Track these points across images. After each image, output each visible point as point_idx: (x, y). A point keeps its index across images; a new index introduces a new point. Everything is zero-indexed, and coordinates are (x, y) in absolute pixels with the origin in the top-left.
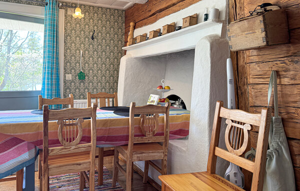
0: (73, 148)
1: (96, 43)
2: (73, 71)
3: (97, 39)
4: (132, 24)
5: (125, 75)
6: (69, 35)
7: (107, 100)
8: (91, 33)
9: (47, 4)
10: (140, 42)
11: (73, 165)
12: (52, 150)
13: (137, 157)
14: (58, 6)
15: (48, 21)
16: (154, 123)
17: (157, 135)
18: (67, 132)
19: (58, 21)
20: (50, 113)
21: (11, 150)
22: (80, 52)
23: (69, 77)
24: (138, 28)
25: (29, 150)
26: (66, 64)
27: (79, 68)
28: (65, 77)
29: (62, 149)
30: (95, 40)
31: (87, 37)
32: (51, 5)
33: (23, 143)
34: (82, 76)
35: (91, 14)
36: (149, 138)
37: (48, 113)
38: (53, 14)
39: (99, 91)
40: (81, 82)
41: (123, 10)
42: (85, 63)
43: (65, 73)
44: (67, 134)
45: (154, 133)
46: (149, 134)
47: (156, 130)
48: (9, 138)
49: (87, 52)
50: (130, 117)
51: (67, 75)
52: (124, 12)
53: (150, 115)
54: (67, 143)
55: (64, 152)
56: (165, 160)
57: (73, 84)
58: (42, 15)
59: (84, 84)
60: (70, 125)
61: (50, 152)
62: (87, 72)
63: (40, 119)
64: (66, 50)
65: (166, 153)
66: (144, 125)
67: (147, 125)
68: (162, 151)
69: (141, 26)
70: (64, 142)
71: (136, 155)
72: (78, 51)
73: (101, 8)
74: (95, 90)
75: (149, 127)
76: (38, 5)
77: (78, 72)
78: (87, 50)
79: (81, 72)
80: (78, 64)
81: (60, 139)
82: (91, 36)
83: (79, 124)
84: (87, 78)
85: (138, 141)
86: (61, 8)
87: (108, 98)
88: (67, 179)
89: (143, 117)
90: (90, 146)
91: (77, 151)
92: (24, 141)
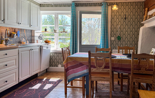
0: (101, 70)
1: (127, 21)
2: (115, 36)
3: (128, 19)
4: (146, 9)
5: (142, 37)
6: (113, 18)
7: (128, 50)
8: (125, 16)
9: (102, 5)
10: (149, 18)
11: (102, 77)
12: (92, 70)
13: (136, 80)
14: (108, 5)
15: (103, 13)
16: (147, 64)
17: (148, 70)
18: (98, 63)
19: (108, 12)
20: (91, 54)
21: (80, 68)
22: (118, 26)
23: (113, 38)
24: (150, 11)
25: (87, 69)
26: (111, 32)
27: (118, 34)
28: (111, 38)
29: (97, 70)
30: (127, 19)
31: (122, 18)
32: (104, 5)
33: (84, 66)
34: (119, 38)
35: (125, 7)
36: (143, 71)
37: (90, 54)
38: (105, 9)
39: (124, 46)
40: (119, 41)
41: (143, 2)
42: (121, 32)
43: (111, 36)
44: (98, 64)
45: (146, 69)
46: (143, 69)
47: (147, 67)
48: (79, 63)
49: (122, 26)
50: (131, 59)
51: (112, 38)
52: (144, 3)
53: (144, 59)
54: (98, 68)
55: (97, 71)
56: (153, 84)
57: (115, 42)
58: (100, 10)
59: (120, 42)
60: (99, 60)
61: (91, 70)
62: (122, 36)
63: (87, 56)
64: (111, 26)
65: (154, 81)
66: (140, 64)
67: (142, 64)
68: (151, 79)
69: (151, 10)
70: (97, 67)
71: (135, 79)
72: (117, 26)
73: (130, 2)
74: (122, 45)
75: (143, 65)
76: (99, 6)
77: (117, 36)
78: (122, 25)
79: (119, 36)
80: (117, 32)
81: (95, 65)
82: (124, 18)
83: (103, 60)
84: (122, 39)
85: (136, 72)
86: (109, 6)
87: (130, 49)
88: (107, 86)
89: (139, 59)
90: (109, 70)
91: (103, 72)
92: (84, 65)
